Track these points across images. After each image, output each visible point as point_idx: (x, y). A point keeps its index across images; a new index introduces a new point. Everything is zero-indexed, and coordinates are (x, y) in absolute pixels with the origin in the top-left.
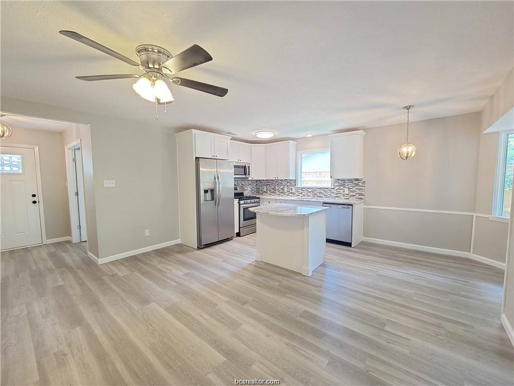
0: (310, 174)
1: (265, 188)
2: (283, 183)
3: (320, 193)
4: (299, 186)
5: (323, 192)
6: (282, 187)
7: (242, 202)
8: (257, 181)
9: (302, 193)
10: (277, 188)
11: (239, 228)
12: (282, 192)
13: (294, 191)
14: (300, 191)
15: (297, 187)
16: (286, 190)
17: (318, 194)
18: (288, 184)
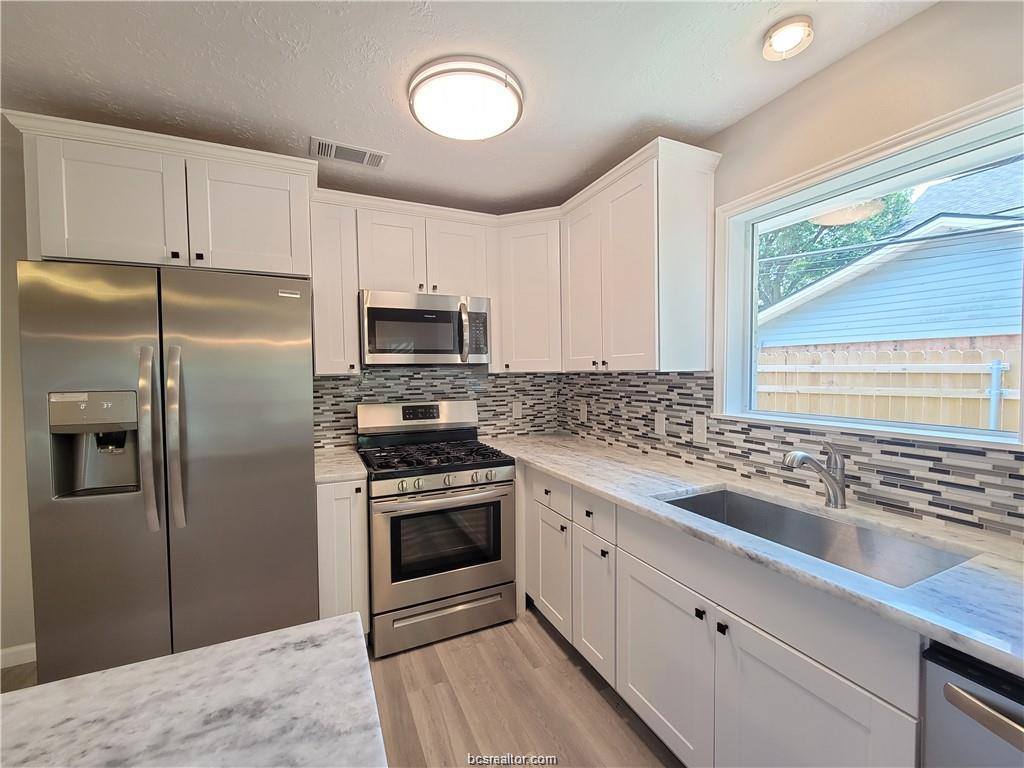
0: (852, 348)
1: (584, 408)
2: (651, 389)
3: (892, 477)
4: (730, 412)
5: (919, 469)
6: (646, 409)
7: (380, 487)
8: (559, 377)
9: (746, 454)
10: (624, 412)
11: (372, 616)
12: (644, 436)
13: (700, 436)
14: (738, 440)
15: (716, 414)
16: (661, 427)
17: (875, 480)
18: (673, 395)
